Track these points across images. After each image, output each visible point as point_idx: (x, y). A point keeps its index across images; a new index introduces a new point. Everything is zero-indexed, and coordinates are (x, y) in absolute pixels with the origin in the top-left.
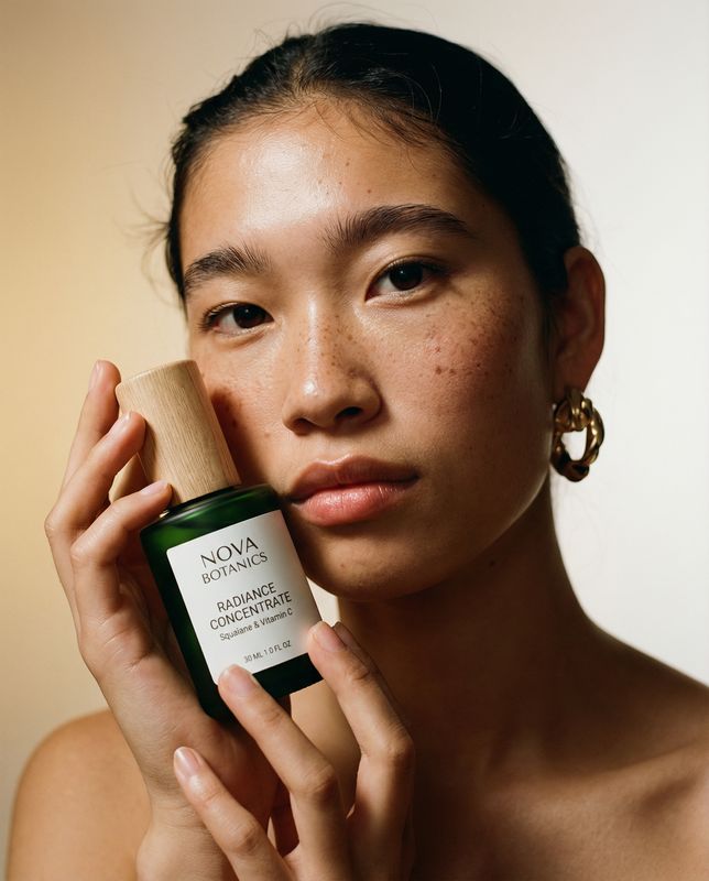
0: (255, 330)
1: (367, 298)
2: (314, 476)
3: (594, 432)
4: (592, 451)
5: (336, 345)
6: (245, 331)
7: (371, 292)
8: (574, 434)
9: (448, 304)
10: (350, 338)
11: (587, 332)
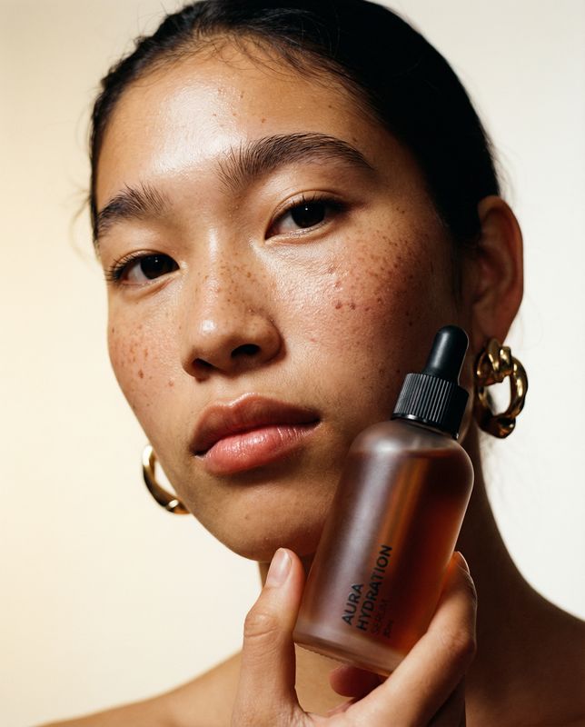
0: (161, 280)
1: (267, 237)
2: (214, 421)
3: (519, 382)
4: (517, 403)
5: (233, 282)
6: (151, 282)
7: (272, 230)
8: (498, 385)
9: (348, 238)
10: (249, 275)
11: (505, 285)
